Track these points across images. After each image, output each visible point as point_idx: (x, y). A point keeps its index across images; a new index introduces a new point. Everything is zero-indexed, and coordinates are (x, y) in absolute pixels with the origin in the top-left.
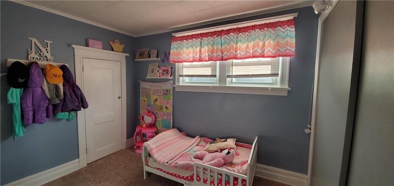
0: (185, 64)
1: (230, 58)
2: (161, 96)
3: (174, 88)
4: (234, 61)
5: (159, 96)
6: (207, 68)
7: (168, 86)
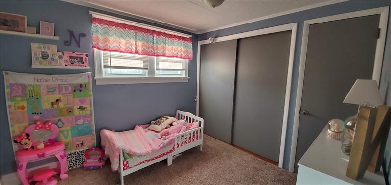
0: (112, 53)
1: (161, 56)
2: (69, 93)
3: (94, 81)
4: (163, 58)
5: (62, 94)
6: (140, 61)
7: (82, 79)
